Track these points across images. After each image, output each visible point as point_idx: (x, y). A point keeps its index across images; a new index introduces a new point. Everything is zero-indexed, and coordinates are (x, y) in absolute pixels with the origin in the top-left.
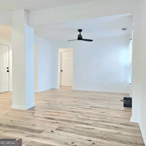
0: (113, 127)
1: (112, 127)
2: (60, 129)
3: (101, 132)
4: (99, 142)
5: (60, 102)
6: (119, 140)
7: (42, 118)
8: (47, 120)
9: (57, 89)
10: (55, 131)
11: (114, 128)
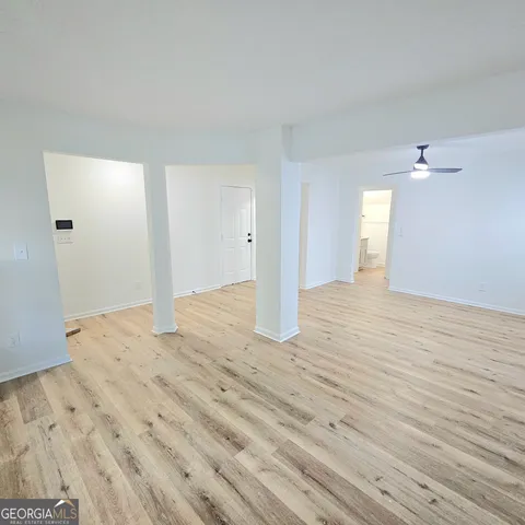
0: (500, 455)
1: (497, 458)
2: (350, 421)
3: (460, 466)
4: (450, 501)
5: (355, 332)
6: (515, 513)
7: (311, 374)
8: (323, 385)
9: (349, 284)
10: (338, 426)
11: (502, 461)
